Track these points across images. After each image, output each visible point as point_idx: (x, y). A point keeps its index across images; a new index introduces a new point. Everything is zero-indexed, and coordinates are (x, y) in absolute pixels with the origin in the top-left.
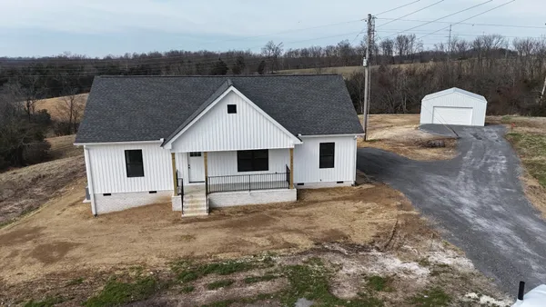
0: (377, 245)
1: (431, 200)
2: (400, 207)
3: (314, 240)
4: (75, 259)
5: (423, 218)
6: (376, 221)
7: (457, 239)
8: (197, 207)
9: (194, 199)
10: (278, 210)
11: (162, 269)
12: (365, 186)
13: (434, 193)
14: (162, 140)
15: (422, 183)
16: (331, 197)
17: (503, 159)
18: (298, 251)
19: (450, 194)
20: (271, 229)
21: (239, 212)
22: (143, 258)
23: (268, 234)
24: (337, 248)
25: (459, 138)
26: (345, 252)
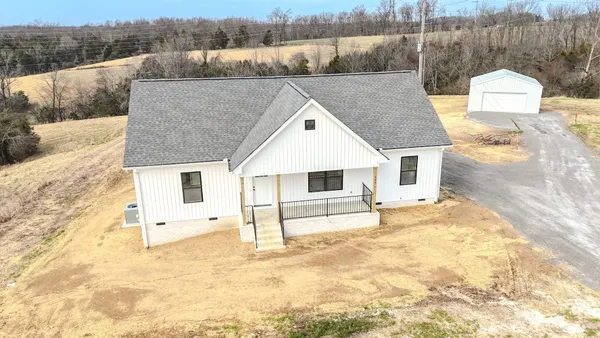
0: (503, 290)
1: (534, 222)
2: (503, 232)
3: (425, 283)
4: (150, 314)
5: (537, 249)
6: (485, 254)
7: (591, 280)
8: (271, 238)
9: (266, 228)
10: (363, 238)
11: (263, 328)
12: (450, 203)
13: (533, 212)
14: (226, 160)
15: (512, 197)
16: (416, 220)
17: (584, 162)
18: (414, 300)
19: (551, 215)
20: (368, 268)
21: (319, 243)
22: (232, 312)
23: (368, 276)
24: (458, 296)
25: (521, 132)
26: (470, 300)
